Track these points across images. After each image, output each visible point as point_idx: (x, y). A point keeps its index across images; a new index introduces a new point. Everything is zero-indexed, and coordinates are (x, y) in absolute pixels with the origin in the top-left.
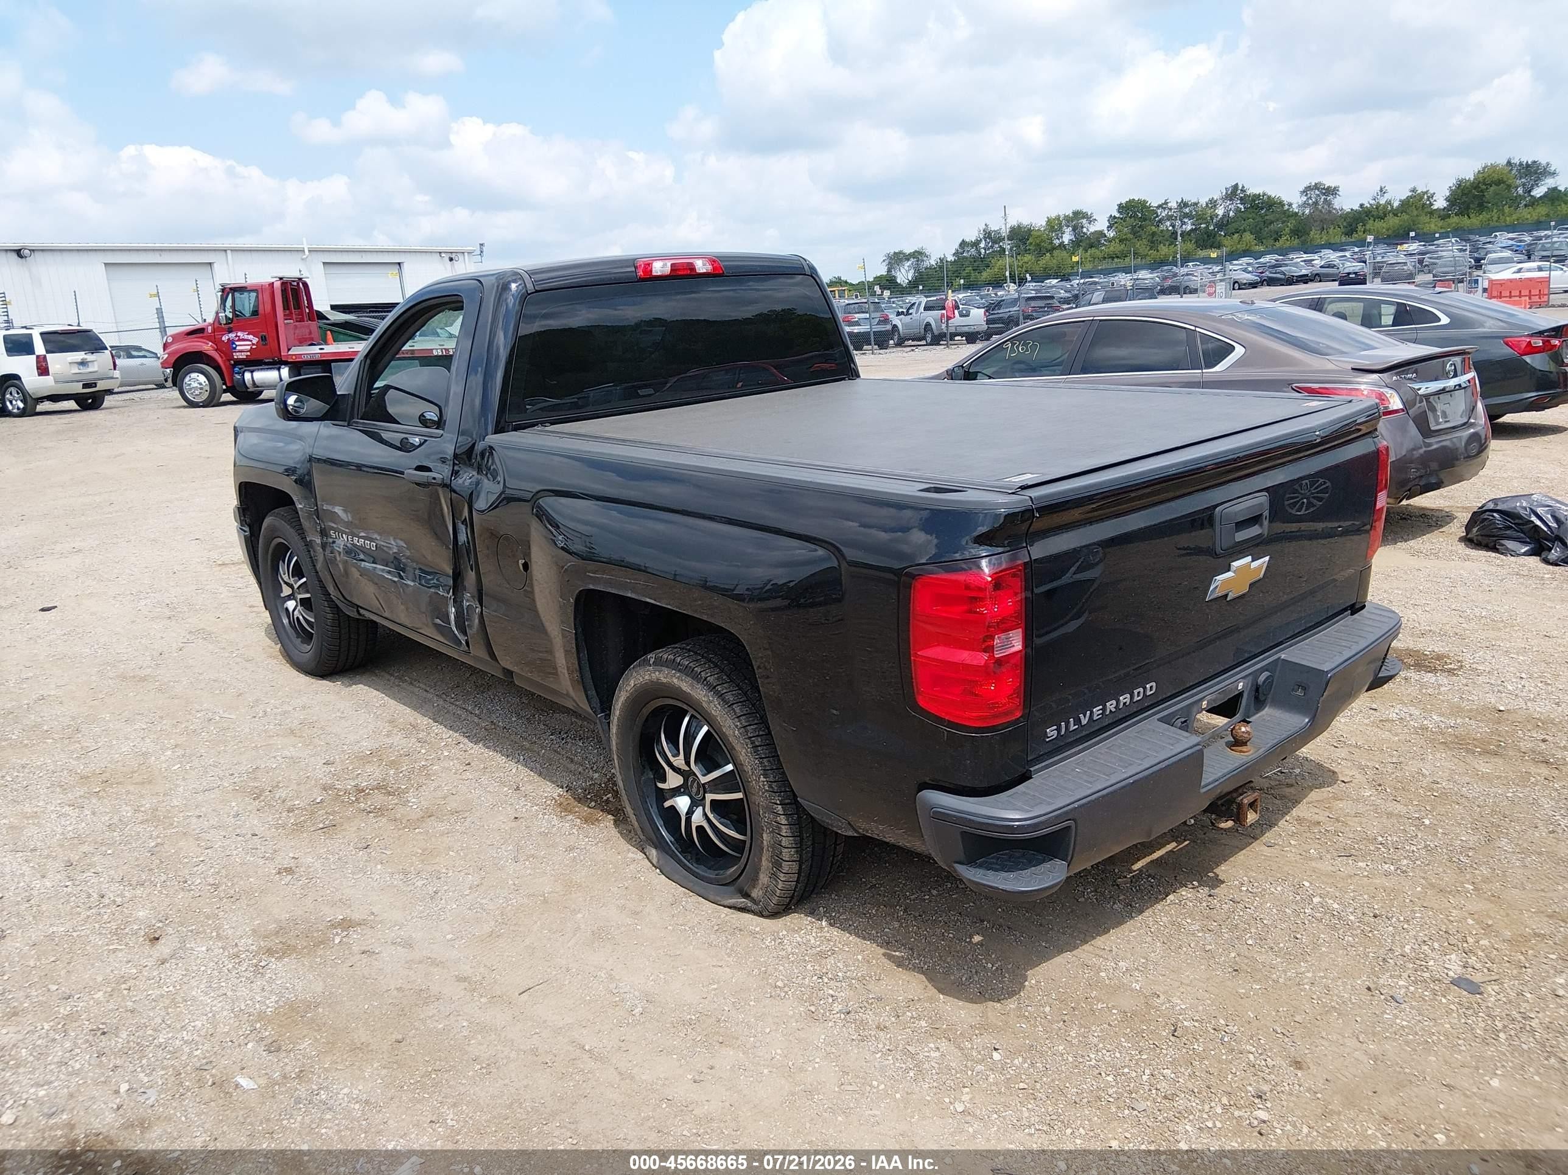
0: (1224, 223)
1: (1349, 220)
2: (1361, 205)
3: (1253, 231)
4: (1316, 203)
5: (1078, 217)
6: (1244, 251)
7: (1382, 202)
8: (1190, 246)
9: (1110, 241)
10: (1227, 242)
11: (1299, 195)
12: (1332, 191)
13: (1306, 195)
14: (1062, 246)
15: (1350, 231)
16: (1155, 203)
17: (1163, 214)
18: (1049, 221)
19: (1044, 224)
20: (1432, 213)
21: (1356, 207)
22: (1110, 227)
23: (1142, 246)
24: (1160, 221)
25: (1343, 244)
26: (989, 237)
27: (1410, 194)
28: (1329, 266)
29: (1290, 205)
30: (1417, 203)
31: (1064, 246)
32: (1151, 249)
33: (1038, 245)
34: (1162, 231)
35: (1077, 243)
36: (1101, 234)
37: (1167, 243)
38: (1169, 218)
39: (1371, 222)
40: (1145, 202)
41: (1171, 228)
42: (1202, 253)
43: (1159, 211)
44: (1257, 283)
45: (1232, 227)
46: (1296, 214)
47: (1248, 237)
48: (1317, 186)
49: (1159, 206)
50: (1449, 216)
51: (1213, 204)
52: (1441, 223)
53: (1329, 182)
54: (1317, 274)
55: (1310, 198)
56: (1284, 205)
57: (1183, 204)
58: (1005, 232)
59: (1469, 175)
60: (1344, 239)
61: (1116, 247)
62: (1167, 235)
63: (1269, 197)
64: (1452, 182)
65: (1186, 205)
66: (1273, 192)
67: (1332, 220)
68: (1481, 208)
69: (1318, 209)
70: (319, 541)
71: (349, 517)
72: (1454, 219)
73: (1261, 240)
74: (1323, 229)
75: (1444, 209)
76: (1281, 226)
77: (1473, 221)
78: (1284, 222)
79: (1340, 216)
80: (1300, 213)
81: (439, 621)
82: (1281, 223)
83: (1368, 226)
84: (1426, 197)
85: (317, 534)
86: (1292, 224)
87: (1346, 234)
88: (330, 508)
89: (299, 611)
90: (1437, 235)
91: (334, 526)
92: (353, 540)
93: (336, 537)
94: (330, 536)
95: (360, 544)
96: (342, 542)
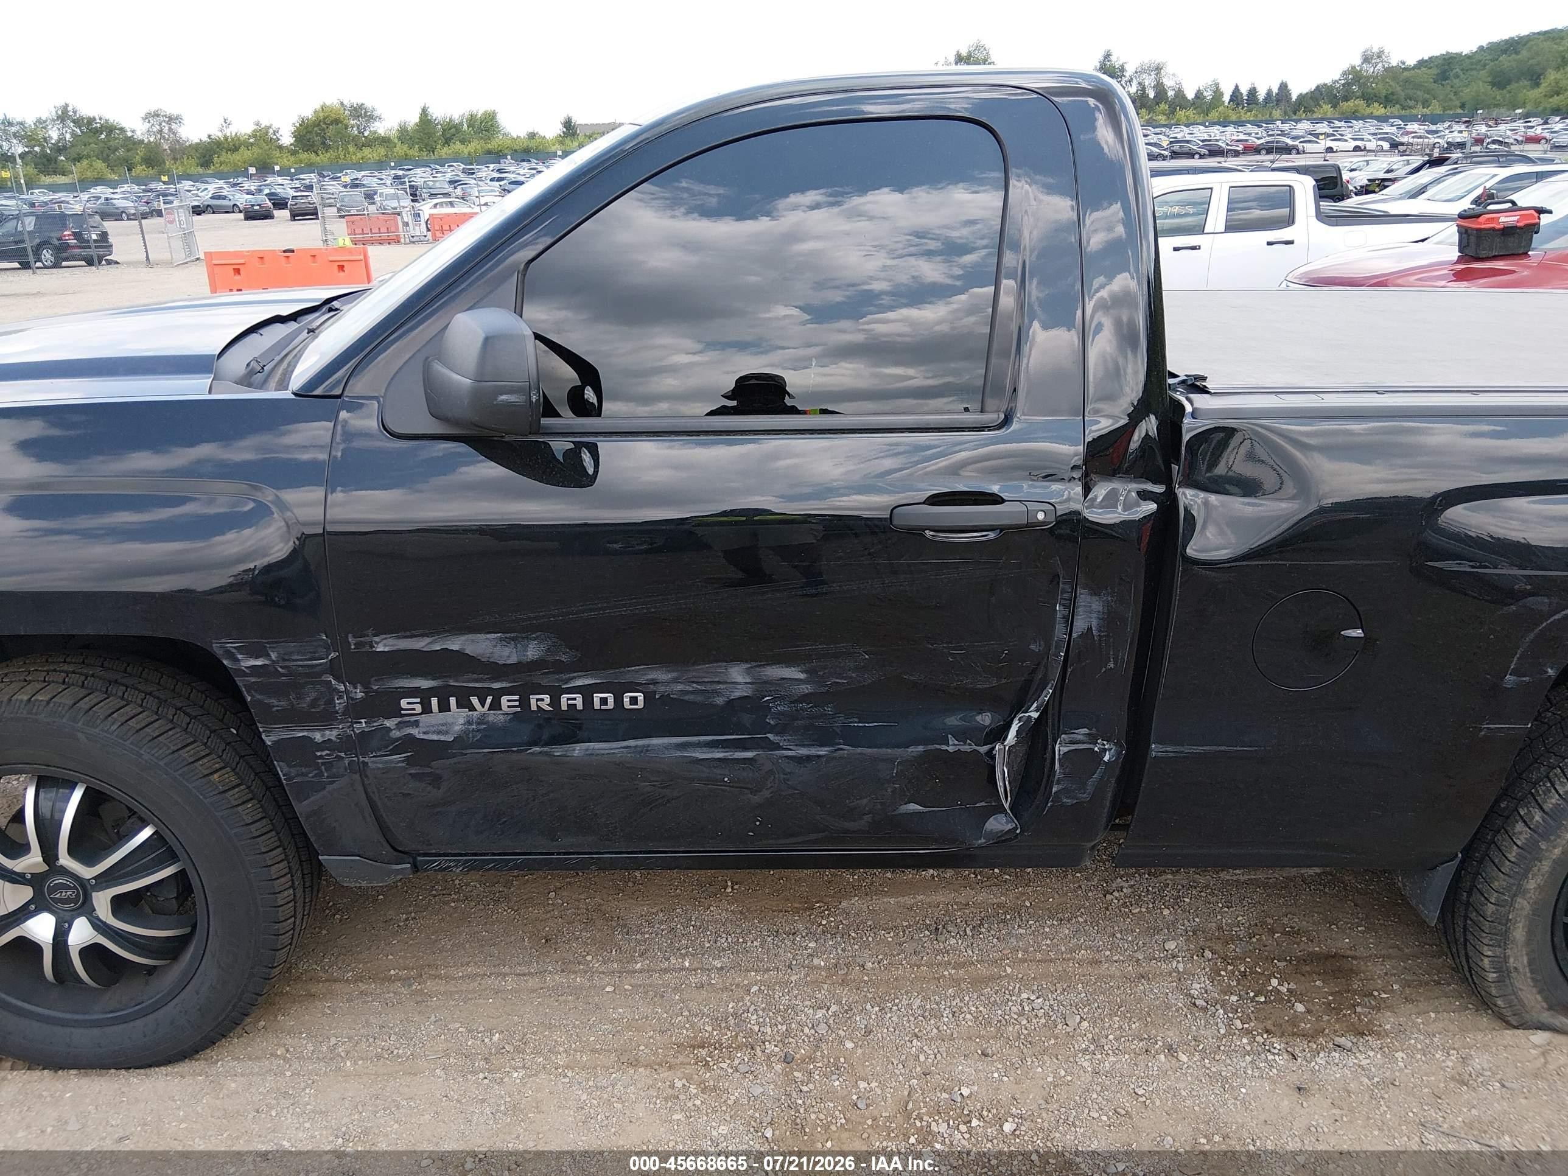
0: (61, 148)
1: (201, 151)
2: (209, 136)
3: (100, 157)
4: (161, 131)
6: (97, 179)
7: (229, 135)
8: (31, 170)
10: (72, 167)
11: (140, 121)
12: (174, 120)
13: (149, 122)
15: (206, 162)
20: (281, 147)
21: (205, 139)
25: (201, 176)
27: (256, 127)
28: (219, 197)
29: (133, 132)
30: (263, 137)
39: (224, 153)
42: (47, 179)
44: (147, 213)
46: (141, 141)
47: (99, 165)
48: (156, 115)
50: (298, 152)
51: (42, 123)
52: (292, 159)
53: (171, 110)
54: (208, 206)
55: (153, 126)
56: (126, 131)
57: (7, 123)
59: (309, 113)
60: (201, 170)
63: (107, 121)
64: (295, 119)
65: (11, 123)
67: (182, 151)
68: (327, 148)
69: (164, 138)
70: (332, 735)
71: (533, 651)
72: (304, 156)
73: (111, 167)
74: (175, 159)
75: (291, 145)
76: (130, 154)
77: (322, 158)
78: (132, 149)
79: (190, 146)
80: (146, 141)
81: (913, 807)
82: (128, 151)
83: (222, 159)
84: (271, 131)
85: (327, 718)
86: (141, 152)
87: (201, 166)
88: (421, 644)
89: (99, 926)
90: (293, 170)
91: (425, 684)
92: (524, 703)
93: (427, 709)
94: (397, 712)
95: (564, 707)
96: (457, 719)
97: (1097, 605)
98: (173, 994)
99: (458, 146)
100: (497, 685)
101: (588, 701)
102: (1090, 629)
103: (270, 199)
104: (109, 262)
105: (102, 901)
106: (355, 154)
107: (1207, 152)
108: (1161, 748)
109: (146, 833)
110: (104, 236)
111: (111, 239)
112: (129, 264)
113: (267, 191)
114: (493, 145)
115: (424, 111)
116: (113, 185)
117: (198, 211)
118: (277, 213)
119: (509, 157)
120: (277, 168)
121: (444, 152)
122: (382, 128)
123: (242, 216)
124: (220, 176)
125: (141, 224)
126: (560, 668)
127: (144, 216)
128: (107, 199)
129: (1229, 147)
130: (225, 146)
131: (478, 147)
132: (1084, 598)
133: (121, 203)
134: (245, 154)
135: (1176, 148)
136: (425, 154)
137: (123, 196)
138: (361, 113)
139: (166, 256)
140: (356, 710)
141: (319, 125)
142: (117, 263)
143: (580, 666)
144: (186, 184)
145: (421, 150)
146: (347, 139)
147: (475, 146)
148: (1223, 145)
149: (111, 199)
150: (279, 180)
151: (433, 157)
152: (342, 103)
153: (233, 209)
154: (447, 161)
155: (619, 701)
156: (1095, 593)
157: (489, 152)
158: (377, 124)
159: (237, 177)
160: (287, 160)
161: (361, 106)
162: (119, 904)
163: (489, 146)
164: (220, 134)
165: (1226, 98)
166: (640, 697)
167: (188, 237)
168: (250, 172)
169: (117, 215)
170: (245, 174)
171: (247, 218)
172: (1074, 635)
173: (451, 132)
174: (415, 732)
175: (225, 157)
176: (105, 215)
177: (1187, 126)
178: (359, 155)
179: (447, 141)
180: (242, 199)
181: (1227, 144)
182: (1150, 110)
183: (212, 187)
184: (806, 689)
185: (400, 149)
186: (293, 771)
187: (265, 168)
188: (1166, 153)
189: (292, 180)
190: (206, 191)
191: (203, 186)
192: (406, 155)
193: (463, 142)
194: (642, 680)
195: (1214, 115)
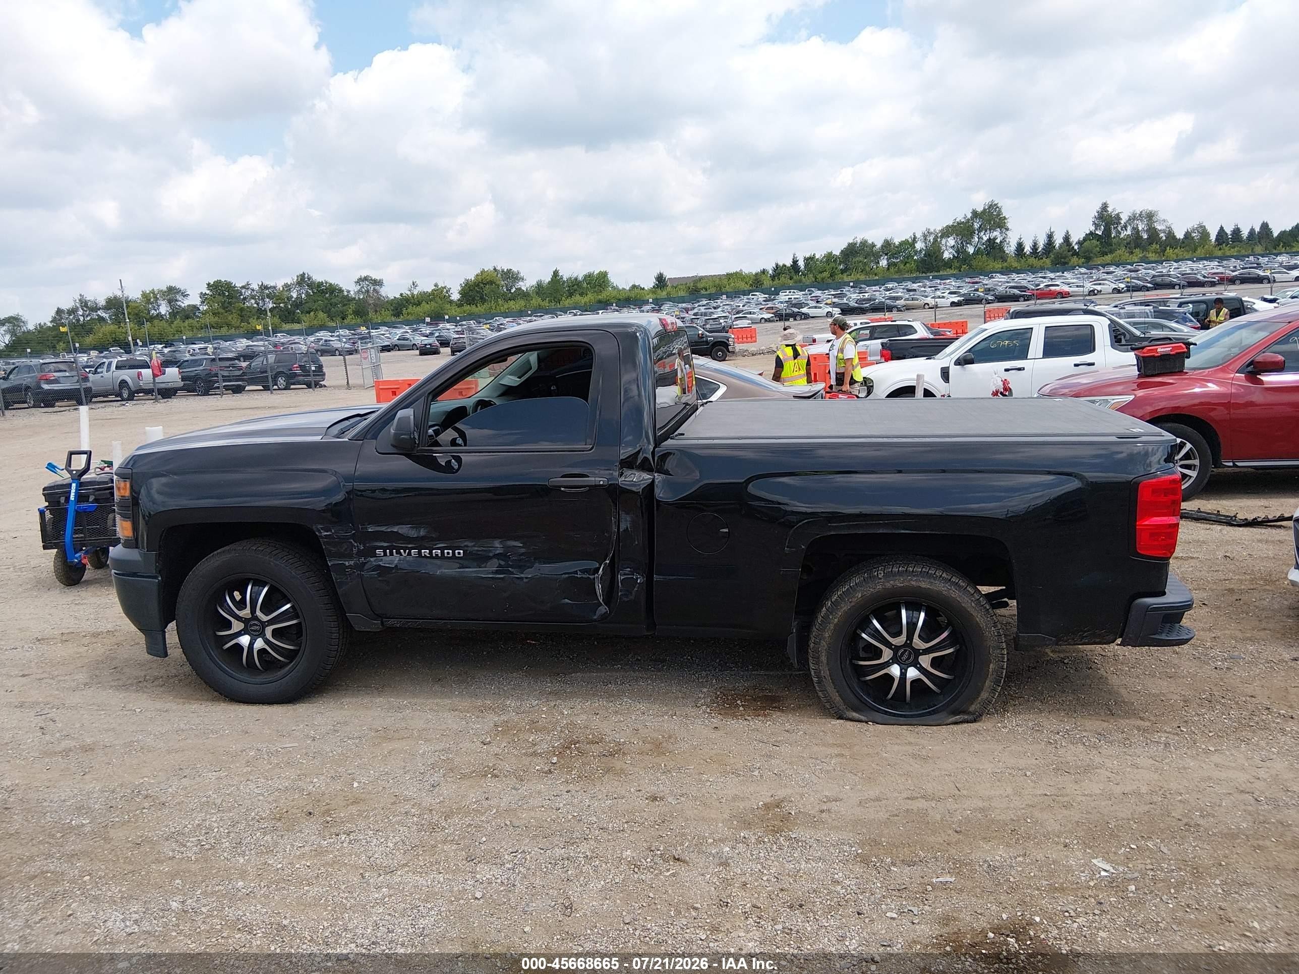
0: (298, 304)
1: (394, 305)
3: (324, 310)
4: (368, 291)
5: (172, 293)
6: (321, 326)
7: (415, 293)
8: (277, 320)
9: (205, 313)
10: (305, 318)
11: (354, 284)
12: (378, 283)
13: (359, 285)
14: (159, 316)
15: (397, 312)
16: (239, 285)
17: (247, 294)
18: (144, 295)
19: (140, 296)
20: (451, 302)
21: (398, 296)
22: (203, 302)
23: (233, 318)
24: (245, 299)
25: (394, 323)
26: (86, 305)
27: (435, 287)
28: (404, 339)
29: (348, 292)
30: (439, 295)
31: (162, 316)
32: (242, 321)
33: (137, 314)
34: (248, 307)
35: (174, 314)
36: (195, 308)
37: (255, 317)
38: (253, 297)
39: (410, 307)
40: (230, 283)
41: (255, 305)
42: (287, 327)
43: (243, 291)
44: (353, 351)
45: (306, 307)
46: (355, 298)
47: (321, 315)
48: (366, 278)
49: (243, 287)
50: (463, 305)
51: (287, 287)
52: (458, 310)
53: (375, 276)
54: (396, 345)
55: (363, 287)
56: (343, 291)
57: (263, 287)
58: (102, 302)
59: (471, 277)
60: (393, 319)
61: (209, 319)
62: (254, 311)
63: (331, 284)
64: (462, 281)
65: (266, 288)
66: (333, 281)
67: (382, 305)
68: (483, 300)
69: (370, 296)
70: (352, 563)
71: (422, 533)
72: (467, 308)
73: (332, 318)
74: (376, 311)
75: (459, 300)
76: (345, 308)
77: (480, 309)
78: (347, 304)
79: (387, 302)
80: (357, 298)
81: (567, 601)
82: (344, 305)
83: (409, 310)
84: (445, 291)
85: (350, 557)
86: (352, 307)
87: (394, 316)
88: (383, 529)
89: (267, 642)
90: (458, 318)
91: (385, 544)
92: (420, 553)
93: (385, 555)
94: (375, 555)
95: (434, 555)
96: (396, 558)
97: (628, 519)
98: (290, 672)
99: (577, 298)
100: (410, 546)
101: (442, 553)
102: (627, 528)
103: (438, 340)
104: (321, 386)
105: (269, 631)
106: (503, 306)
107: (1186, 284)
108: (658, 577)
109: (288, 606)
110: (320, 368)
111: (325, 370)
112: (335, 387)
113: (437, 334)
114: (603, 296)
115: (556, 273)
116: (332, 330)
117: (386, 349)
118: (442, 350)
119: (614, 305)
120: (447, 317)
121: (567, 302)
122: (524, 286)
123: (417, 352)
124: (408, 323)
125: (345, 360)
126: (433, 539)
127: (350, 353)
128: (326, 341)
129: (1206, 279)
130: (412, 301)
131: (592, 298)
132: (623, 515)
133: (336, 345)
134: (426, 307)
135: (1159, 280)
136: (553, 304)
137: (339, 338)
138: (511, 276)
139: (360, 382)
140: (360, 554)
141: (478, 285)
142: (325, 386)
143: (440, 540)
144: (383, 330)
145: (550, 301)
146: (498, 296)
147: (590, 297)
148: (1202, 278)
149: (330, 341)
150: (448, 326)
151: (559, 306)
152: (495, 269)
153: (413, 347)
154: (569, 309)
155: (454, 553)
156: (627, 514)
157: (600, 302)
158: (521, 283)
159: (418, 324)
160: (455, 311)
161: (509, 271)
162: (275, 633)
163: (600, 297)
164: (409, 293)
165: (1213, 237)
166: (462, 551)
167: (376, 368)
168: (426, 321)
169: (332, 352)
170: (423, 321)
171: (421, 354)
172: (621, 530)
173: (575, 287)
174: (381, 563)
175: (411, 309)
176: (324, 352)
177: (1176, 261)
178: (506, 307)
179: (571, 295)
180: (419, 340)
181: (1204, 277)
182: (1144, 249)
183: (399, 332)
184: (523, 550)
185: (536, 301)
186: (338, 577)
187: (437, 318)
188: (1149, 285)
189: (456, 326)
190: (395, 335)
191: (394, 331)
192: (540, 306)
193: (581, 295)
194: (462, 545)
195: (1200, 252)
